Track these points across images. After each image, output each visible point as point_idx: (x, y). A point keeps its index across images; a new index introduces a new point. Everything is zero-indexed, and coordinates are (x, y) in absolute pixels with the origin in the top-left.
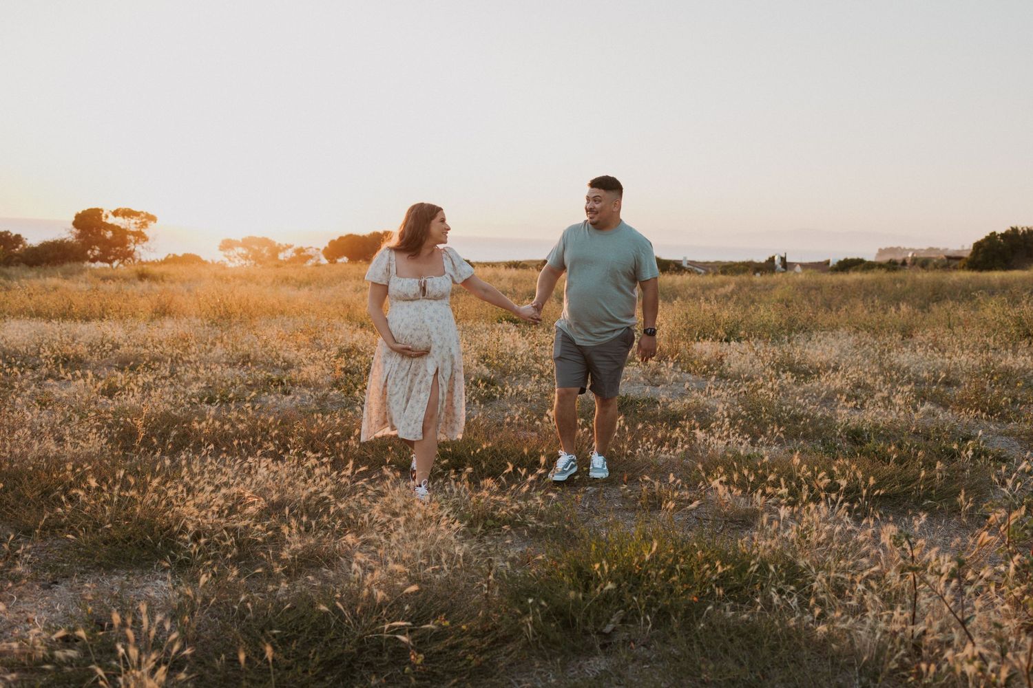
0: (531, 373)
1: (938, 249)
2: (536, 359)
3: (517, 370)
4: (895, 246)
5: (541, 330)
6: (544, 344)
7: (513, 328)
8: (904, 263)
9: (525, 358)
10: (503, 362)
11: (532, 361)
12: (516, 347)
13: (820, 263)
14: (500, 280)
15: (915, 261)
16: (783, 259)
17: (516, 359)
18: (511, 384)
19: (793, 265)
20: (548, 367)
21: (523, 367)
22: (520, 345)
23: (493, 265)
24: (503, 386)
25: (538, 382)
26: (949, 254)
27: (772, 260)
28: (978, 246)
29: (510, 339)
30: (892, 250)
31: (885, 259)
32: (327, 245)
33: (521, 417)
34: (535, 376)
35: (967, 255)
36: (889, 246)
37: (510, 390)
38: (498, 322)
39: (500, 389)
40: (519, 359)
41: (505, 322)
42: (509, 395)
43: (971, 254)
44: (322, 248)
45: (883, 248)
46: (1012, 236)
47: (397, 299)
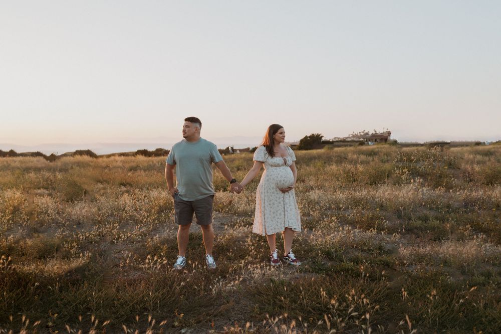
13: (246, 149)
14: (117, 162)
16: (232, 148)
19: (236, 150)
23: (114, 155)
27: (228, 148)
28: (302, 141)
33: (131, 259)
35: (298, 144)
37: (123, 237)
42: (123, 239)
43: (300, 144)
46: (312, 137)
47: (272, 166)
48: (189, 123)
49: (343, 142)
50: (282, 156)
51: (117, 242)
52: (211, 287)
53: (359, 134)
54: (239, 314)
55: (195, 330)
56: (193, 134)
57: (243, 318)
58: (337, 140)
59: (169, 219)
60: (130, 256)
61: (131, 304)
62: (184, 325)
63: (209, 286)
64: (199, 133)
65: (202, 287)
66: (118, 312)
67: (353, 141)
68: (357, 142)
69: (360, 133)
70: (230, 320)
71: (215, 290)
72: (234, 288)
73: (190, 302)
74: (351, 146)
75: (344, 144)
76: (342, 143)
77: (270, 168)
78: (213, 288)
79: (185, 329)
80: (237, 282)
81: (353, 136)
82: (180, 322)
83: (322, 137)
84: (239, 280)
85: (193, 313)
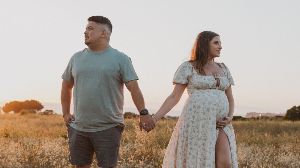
1: (270, 114)
4: (253, 112)
8: (258, 118)
15: (262, 117)
26: (276, 115)
28: (289, 111)
30: (252, 113)
31: (250, 117)
32: (4, 105)
35: (284, 115)
43: (286, 115)
44: (2, 107)
45: (249, 112)
47: (198, 88)
48: (94, 23)
50: (214, 74)
56: (99, 40)
64: (108, 39)
77: (196, 91)
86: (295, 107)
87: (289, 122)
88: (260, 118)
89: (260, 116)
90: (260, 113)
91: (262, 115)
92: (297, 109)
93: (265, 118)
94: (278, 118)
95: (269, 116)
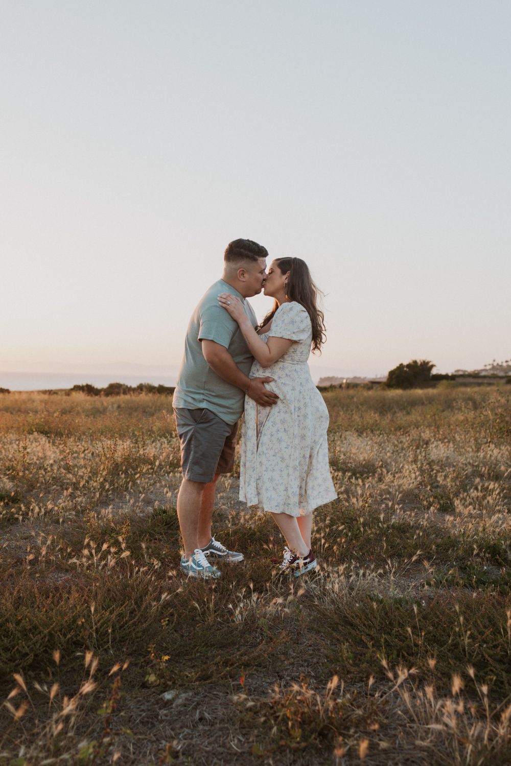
0: (64, 487)
1: (360, 378)
2: (68, 469)
3: (47, 482)
4: (331, 376)
5: (72, 439)
6: (76, 452)
7: (43, 439)
8: (341, 387)
9: (55, 468)
10: (31, 473)
11: (64, 471)
12: (45, 457)
14: (33, 401)
15: (348, 385)
17: (45, 470)
18: (39, 501)
20: (82, 477)
21: (54, 478)
22: (49, 453)
24: (27, 505)
25: (72, 496)
28: (392, 373)
29: (39, 448)
30: (328, 379)
31: (327, 384)
33: (51, 549)
34: (67, 489)
35: (385, 380)
36: (327, 376)
37: (37, 509)
38: (29, 433)
39: (23, 508)
40: (49, 469)
41: (36, 433)
42: (36, 515)
43: (388, 379)
45: (323, 377)
46: (413, 366)
49: (474, 378)
51: (23, 521)
52: (230, 606)
53: (505, 364)
54: (302, 666)
55: (197, 694)
57: (313, 674)
58: (461, 373)
59: (134, 483)
60: (49, 542)
61: (46, 632)
62: (170, 683)
63: (226, 605)
65: (211, 605)
66: (13, 648)
67: (495, 377)
68: (502, 378)
69: (507, 362)
70: (281, 678)
71: (241, 613)
72: (286, 610)
73: (182, 636)
74: (490, 384)
75: (476, 380)
76: (472, 380)
78: (235, 606)
79: (172, 691)
80: (290, 598)
81: (494, 368)
82: (161, 676)
83: (432, 366)
84: (296, 593)
85: (189, 660)
86: (401, 365)
87: (399, 392)
88: (343, 386)
89: (343, 383)
90: (343, 378)
91: (348, 381)
92: (405, 369)
93: (352, 385)
94: (374, 385)
95: (358, 382)
